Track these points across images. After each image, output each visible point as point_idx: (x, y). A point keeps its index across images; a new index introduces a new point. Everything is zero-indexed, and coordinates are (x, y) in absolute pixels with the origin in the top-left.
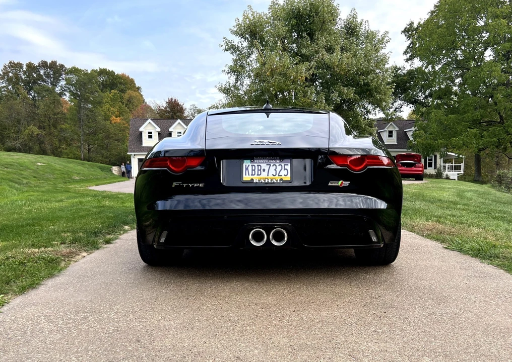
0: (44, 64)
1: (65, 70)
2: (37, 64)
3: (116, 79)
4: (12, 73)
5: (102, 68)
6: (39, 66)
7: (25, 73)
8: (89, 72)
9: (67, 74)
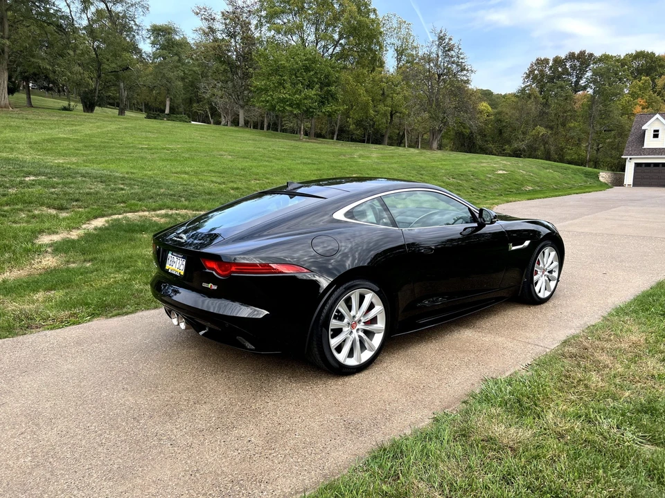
0: (572, 56)
1: (594, 59)
2: (564, 57)
3: (655, 62)
4: (538, 70)
5: (639, 50)
6: (566, 59)
7: (551, 67)
8: (622, 57)
9: (595, 63)
